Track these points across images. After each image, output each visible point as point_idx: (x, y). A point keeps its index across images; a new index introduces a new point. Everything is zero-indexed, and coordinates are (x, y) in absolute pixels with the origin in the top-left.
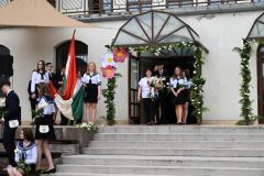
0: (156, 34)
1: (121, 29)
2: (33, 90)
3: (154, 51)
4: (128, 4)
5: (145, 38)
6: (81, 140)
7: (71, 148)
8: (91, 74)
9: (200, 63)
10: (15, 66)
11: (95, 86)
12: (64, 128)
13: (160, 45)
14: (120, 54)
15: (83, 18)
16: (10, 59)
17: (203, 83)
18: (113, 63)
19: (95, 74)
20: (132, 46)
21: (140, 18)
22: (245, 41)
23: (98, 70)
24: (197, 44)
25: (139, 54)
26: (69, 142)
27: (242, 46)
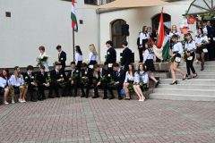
1: (192, 4)
2: (141, 43)
3: (214, 16)
5: (207, 8)
6: (169, 70)
7: (165, 74)
10: (130, 30)
14: (191, 20)
23: (178, 29)
25: (203, 18)
26: (163, 71)
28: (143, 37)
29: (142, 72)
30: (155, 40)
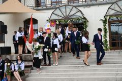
0: (67, 14)
3: (67, 22)
4: (52, 2)
5: (63, 16)
9: (86, 26)
10: (8, 30)
13: (69, 19)
14: (53, 23)
15: (35, 8)
16: (6, 27)
18: (50, 27)
20: (58, 20)
21: (60, 8)
22: (105, 17)
24: (85, 18)
27: (103, 19)
28: (18, 35)
29: (20, 62)
30: (27, 37)
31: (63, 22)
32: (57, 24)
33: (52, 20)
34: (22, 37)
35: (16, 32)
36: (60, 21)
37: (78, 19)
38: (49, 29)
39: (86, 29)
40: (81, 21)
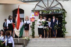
0: (49, 6)
1: (37, 5)
3: (49, 12)
5: (45, 8)
6: (24, 43)
8: (27, 20)
9: (65, 16)
11: (28, 25)
12: (18, 39)
14: (36, 13)
17: (66, 23)
18: (34, 17)
19: (28, 20)
20: (41, 10)
23: (29, 19)
24: (64, 10)
25: (42, 13)
31: (45, 13)
32: (40, 14)
33: (36, 11)
34: (11, 24)
35: (6, 20)
36: (43, 11)
37: (58, 10)
38: (34, 18)
39: (64, 19)
40: (60, 12)
